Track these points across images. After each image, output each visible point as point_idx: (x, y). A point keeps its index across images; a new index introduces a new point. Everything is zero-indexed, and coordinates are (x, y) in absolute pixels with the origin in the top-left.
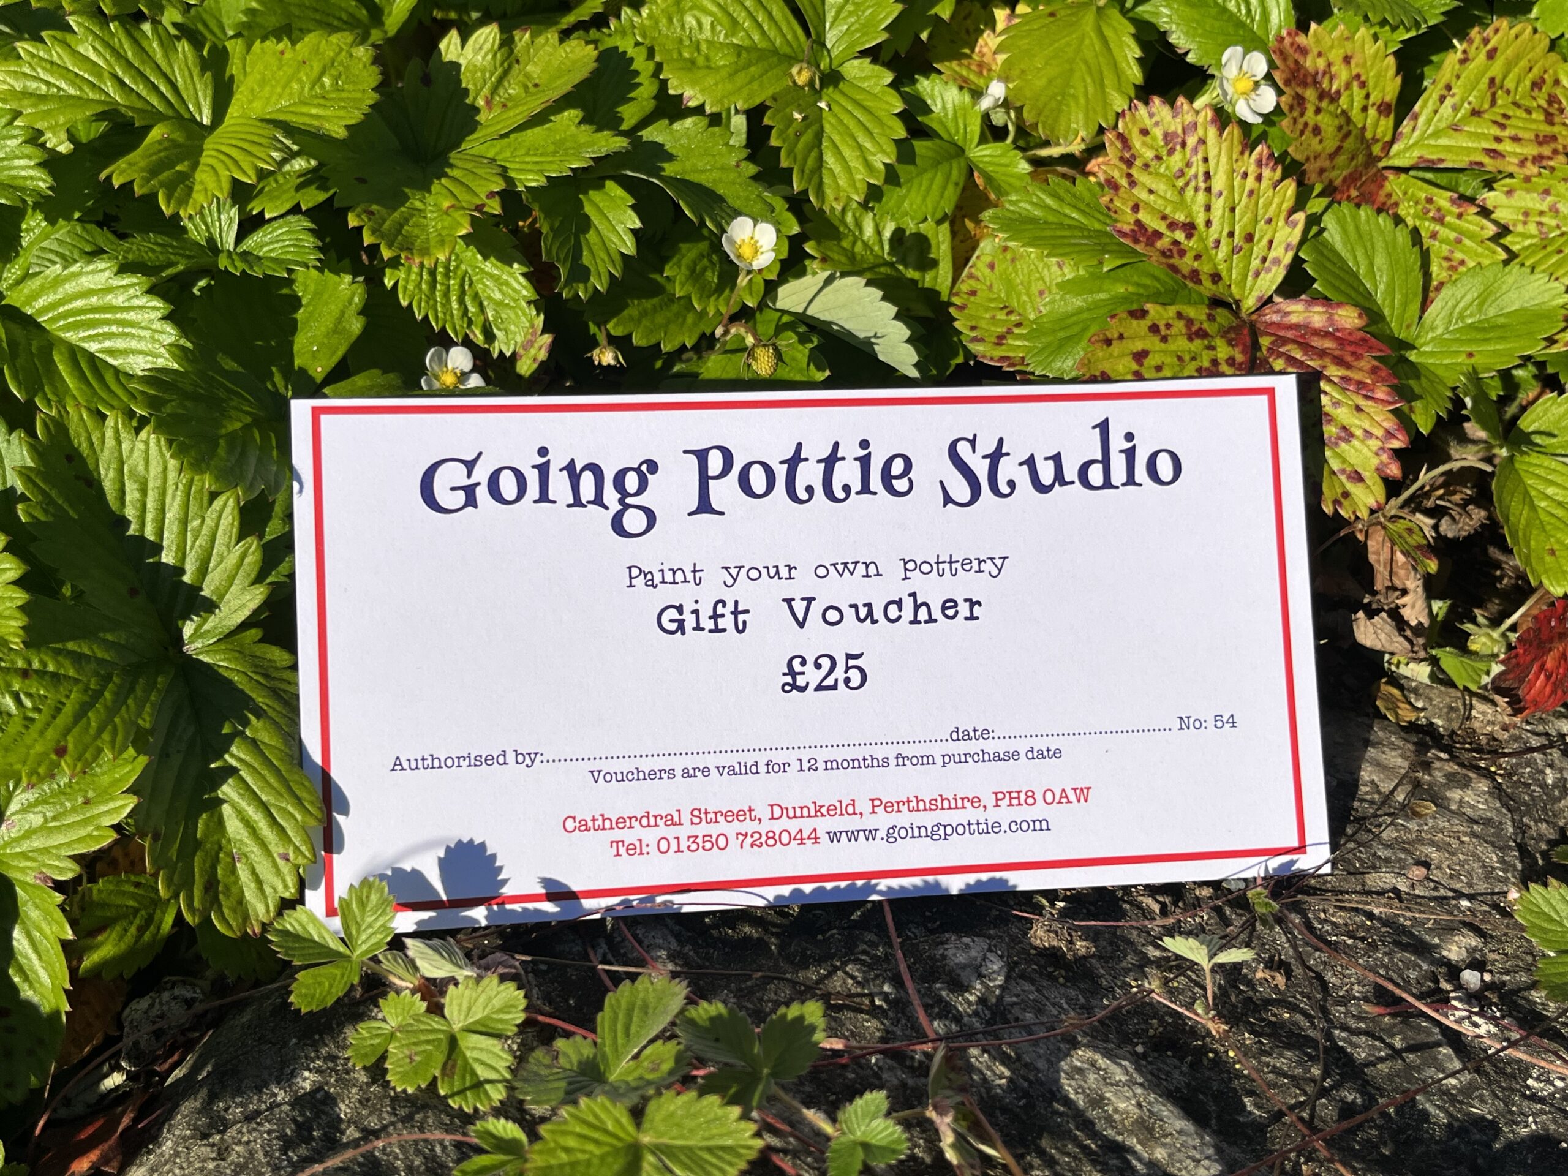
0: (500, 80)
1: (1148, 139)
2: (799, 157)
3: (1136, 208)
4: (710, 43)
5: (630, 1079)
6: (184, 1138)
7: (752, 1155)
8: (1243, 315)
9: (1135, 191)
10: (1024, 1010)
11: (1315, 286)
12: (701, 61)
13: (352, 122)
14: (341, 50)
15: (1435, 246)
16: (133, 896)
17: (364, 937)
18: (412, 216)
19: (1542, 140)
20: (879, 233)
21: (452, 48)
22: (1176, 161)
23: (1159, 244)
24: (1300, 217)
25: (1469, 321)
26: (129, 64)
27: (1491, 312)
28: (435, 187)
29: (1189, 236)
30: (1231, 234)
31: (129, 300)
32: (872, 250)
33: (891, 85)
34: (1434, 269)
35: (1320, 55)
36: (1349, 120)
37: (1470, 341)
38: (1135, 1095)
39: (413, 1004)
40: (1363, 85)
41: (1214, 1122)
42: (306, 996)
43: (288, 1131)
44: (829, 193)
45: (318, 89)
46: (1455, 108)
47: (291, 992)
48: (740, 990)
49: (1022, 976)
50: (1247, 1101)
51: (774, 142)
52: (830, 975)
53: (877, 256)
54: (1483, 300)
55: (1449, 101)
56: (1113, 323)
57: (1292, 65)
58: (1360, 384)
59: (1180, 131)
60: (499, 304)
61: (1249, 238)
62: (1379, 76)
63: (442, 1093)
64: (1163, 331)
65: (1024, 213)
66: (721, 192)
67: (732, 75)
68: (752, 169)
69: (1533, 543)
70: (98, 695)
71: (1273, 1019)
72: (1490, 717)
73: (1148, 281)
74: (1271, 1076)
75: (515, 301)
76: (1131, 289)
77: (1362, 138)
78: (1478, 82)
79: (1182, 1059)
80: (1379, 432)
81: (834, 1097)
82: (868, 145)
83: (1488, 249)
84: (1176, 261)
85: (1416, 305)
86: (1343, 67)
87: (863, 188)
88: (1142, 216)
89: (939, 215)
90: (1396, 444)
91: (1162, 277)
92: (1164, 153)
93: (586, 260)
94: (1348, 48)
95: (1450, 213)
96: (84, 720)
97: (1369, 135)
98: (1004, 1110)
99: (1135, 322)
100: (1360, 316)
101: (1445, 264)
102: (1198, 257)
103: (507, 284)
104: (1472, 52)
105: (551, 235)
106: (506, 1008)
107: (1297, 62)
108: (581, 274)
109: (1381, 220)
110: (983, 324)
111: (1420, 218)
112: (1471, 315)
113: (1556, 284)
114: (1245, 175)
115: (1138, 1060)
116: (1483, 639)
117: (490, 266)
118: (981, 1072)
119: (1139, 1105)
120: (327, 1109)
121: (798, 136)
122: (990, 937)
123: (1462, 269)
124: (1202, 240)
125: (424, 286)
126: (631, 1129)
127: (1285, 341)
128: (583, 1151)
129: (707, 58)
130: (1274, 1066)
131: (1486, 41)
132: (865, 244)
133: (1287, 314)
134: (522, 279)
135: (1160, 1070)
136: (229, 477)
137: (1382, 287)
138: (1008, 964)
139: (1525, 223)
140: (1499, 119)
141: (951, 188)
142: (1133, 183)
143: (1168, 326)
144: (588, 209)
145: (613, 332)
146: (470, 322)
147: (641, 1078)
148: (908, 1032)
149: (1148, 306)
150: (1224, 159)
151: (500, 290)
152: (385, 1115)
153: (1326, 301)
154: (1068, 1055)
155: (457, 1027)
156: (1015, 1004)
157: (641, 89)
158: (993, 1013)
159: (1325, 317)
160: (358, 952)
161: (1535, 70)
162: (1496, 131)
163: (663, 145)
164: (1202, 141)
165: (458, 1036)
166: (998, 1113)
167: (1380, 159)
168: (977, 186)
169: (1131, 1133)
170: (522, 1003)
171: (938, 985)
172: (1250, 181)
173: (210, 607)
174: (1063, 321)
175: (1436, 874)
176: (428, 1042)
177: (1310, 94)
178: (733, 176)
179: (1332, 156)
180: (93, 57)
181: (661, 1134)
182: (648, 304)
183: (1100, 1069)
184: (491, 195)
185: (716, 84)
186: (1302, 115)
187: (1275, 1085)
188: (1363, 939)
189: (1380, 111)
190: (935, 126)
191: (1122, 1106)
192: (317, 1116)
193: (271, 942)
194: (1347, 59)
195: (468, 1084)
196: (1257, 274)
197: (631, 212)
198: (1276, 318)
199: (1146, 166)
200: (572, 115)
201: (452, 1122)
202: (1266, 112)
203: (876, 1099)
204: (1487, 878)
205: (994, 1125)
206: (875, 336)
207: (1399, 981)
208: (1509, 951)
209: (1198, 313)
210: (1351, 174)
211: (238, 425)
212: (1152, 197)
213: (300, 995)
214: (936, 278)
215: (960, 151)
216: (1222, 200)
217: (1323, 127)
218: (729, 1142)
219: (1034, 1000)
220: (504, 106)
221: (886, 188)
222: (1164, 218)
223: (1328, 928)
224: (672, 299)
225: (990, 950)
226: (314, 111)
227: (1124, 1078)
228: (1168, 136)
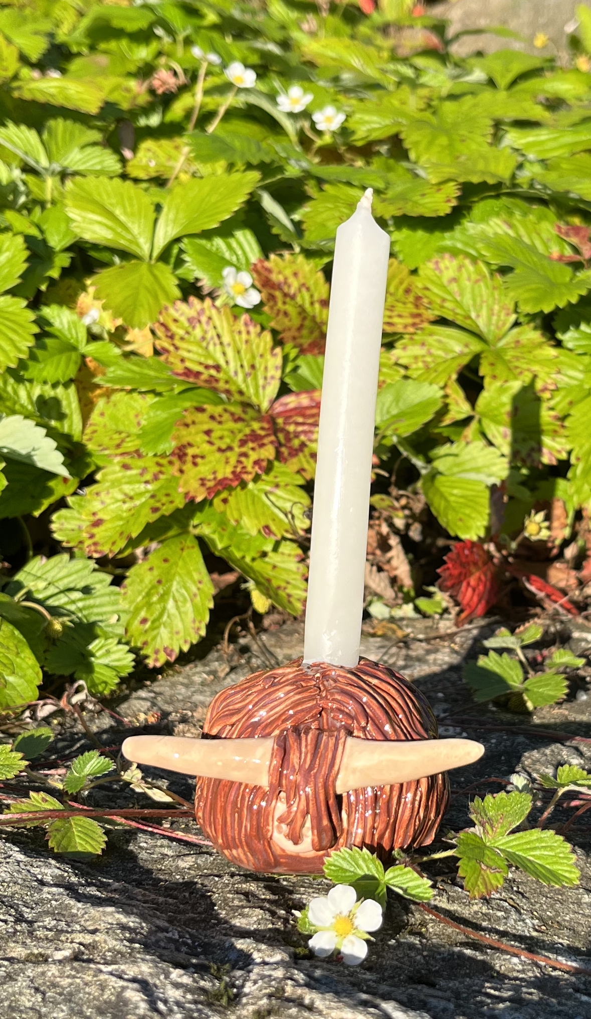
1: (179, 324)
3: (183, 361)
8: (264, 413)
9: (180, 352)
19: (414, 316)
22: (198, 332)
23: (202, 378)
24: (279, 353)
29: (218, 371)
30: (242, 366)
35: (279, 273)
36: (304, 310)
40: (308, 289)
57: (264, 278)
59: (195, 315)
61: (253, 367)
62: (316, 284)
73: (204, 400)
83: (394, 370)
84: (214, 385)
86: (294, 279)
87: (16, 361)
88: (188, 365)
92: (190, 330)
94: (295, 268)
99: (200, 415)
102: (227, 383)
107: (267, 277)
114: (240, 333)
123: (384, 386)
124: (226, 373)
127: (291, 417)
139: (416, 363)
140: (389, 308)
142: (177, 348)
143: (221, 416)
149: (206, 406)
159: (307, 399)
161: (405, 284)
162: (388, 313)
164: (210, 319)
172: (244, 336)
177: (278, 294)
179: (299, 330)
186: (275, 305)
189: (321, 305)
194: (295, 275)
196: (264, 387)
198: (281, 408)
202: (255, 303)
206: (34, 450)
209: (236, 410)
212: (190, 354)
216: (231, 348)
217: (289, 312)
228: (190, 320)
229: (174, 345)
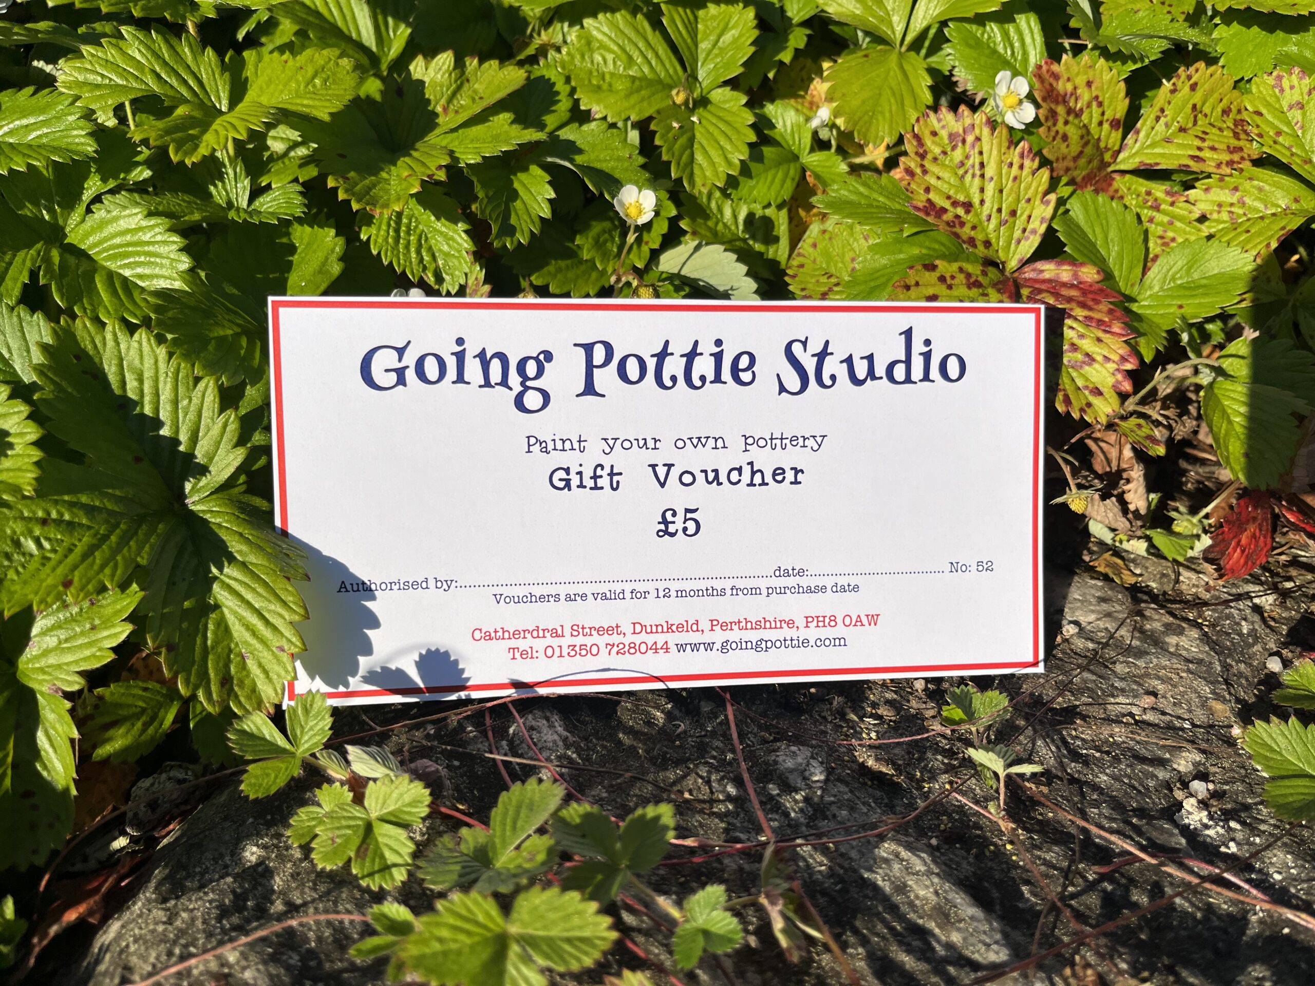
0: (454, 94)
1: (936, 139)
2: (676, 154)
3: (927, 190)
4: (612, 75)
5: (511, 866)
6: (149, 901)
7: (605, 946)
8: (1007, 274)
9: (927, 178)
10: (840, 808)
11: (1066, 249)
12: (605, 87)
13: (334, 110)
14: (330, 60)
15: (1152, 227)
16: (141, 698)
17: (306, 738)
18: (379, 183)
19: (1232, 150)
20: (735, 217)
21: (419, 69)
22: (958, 155)
23: (946, 217)
24: (1052, 197)
25: (1179, 282)
26: (165, 63)
27: (1196, 276)
28: (399, 163)
29: (968, 212)
30: (999, 210)
31: (154, 236)
32: (730, 230)
33: (746, 105)
34: (1151, 245)
35: (1069, 80)
36: (1088, 133)
37: (1179, 297)
38: (932, 884)
39: (342, 794)
40: (1100, 104)
41: (998, 908)
42: (255, 784)
43: (227, 901)
44: (698, 181)
45: (310, 87)
46: (1167, 125)
47: (242, 782)
48: (612, 786)
49: (839, 780)
50: (1025, 889)
51: (657, 142)
52: (684, 777)
53: (733, 234)
54: (1190, 265)
55: (1162, 120)
56: (911, 272)
57: (1048, 87)
58: (1100, 322)
59: (961, 131)
60: (447, 255)
61: (1013, 213)
62: (1112, 98)
63: (354, 872)
64: (949, 281)
65: (844, 198)
66: (617, 176)
67: (628, 96)
68: (641, 160)
69: (1230, 448)
70: (105, 538)
71: (1040, 817)
72: (1194, 582)
73: (937, 246)
74: (1043, 868)
75: (459, 251)
76: (924, 251)
77: (1097, 147)
78: (1184, 106)
79: (968, 851)
80: (1115, 358)
81: (683, 879)
82: (728, 147)
83: (1194, 228)
84: (957, 230)
85: (1138, 270)
86: (1086, 89)
87: (723, 177)
88: (932, 196)
89: (779, 201)
90: (1129, 367)
91: (947, 243)
92: (949, 149)
93: (513, 221)
94: (1091, 75)
95: (1164, 201)
96: (91, 558)
97: (1102, 145)
98: (824, 893)
99: (927, 274)
100: (1098, 272)
101: (1159, 241)
102: (974, 228)
103: (452, 239)
104: (1179, 84)
105: (486, 201)
106: (415, 803)
107: (1051, 85)
108: (509, 230)
109: (1114, 204)
110: (810, 286)
111: (1140, 207)
112: (1181, 278)
113: (1246, 255)
114: (1011, 165)
115: (933, 851)
116: (1185, 524)
117: (442, 226)
118: (805, 860)
119: (936, 893)
120: (264, 881)
121: (676, 139)
122: (812, 746)
123: (1173, 245)
124: (977, 215)
125: (390, 240)
126: (499, 919)
127: (1040, 291)
128: (455, 941)
129: (610, 85)
130: (1045, 859)
131: (1189, 77)
132: (725, 225)
133: (1042, 271)
134: (463, 235)
135: (951, 860)
136: (213, 367)
137: (1113, 254)
138: (827, 769)
139: (1219, 212)
140: (1200, 134)
141: (789, 182)
142: (925, 172)
143: (953, 277)
144: (516, 185)
145: (535, 283)
146: (425, 268)
147: (520, 866)
148: (746, 824)
149: (937, 262)
150: (995, 152)
151: (448, 244)
152: (307, 890)
153: (1073, 262)
154: (877, 847)
155: (374, 815)
156: (833, 803)
157: (560, 104)
158: (815, 810)
159: (1071, 273)
160: (301, 749)
161: (1224, 101)
162: (1197, 143)
163: (574, 143)
164: (978, 139)
165: (374, 824)
166: (819, 896)
167: (1109, 165)
168: (807, 183)
169: (930, 917)
170: (428, 800)
171: (771, 786)
172: (1015, 170)
173: (203, 470)
174: (873, 274)
175: (1162, 704)
176: (349, 827)
177: (1061, 110)
178: (626, 164)
179: (1075, 159)
180: (139, 57)
181: (524, 924)
182: (562, 263)
183: (902, 860)
184: (440, 167)
185: (616, 102)
186: (1055, 125)
187: (1047, 876)
188: (1108, 753)
189: (1112, 125)
190: (778, 138)
191: (922, 893)
192: (254, 888)
193: (229, 739)
194: (1089, 84)
195: (376, 868)
196: (1019, 242)
197: (548, 187)
198: (1032, 275)
199: (935, 159)
200: (505, 117)
201: (362, 898)
202: (1028, 121)
203: (715, 892)
204: (1203, 706)
205: (816, 906)
206: (732, 289)
207: (1141, 788)
208: (1227, 765)
209: (974, 269)
210: (1088, 175)
211: (230, 332)
212: (940, 182)
213: (250, 785)
214: (777, 251)
215: (796, 158)
216: (992, 184)
217: (1070, 135)
218: (586, 933)
219: (848, 800)
220: (457, 112)
221: (741, 179)
222: (949, 197)
223: (1079, 743)
224: (581, 262)
225: (812, 757)
226: (305, 102)
227: (923, 869)
228: (952, 136)
229: (922, 166)
